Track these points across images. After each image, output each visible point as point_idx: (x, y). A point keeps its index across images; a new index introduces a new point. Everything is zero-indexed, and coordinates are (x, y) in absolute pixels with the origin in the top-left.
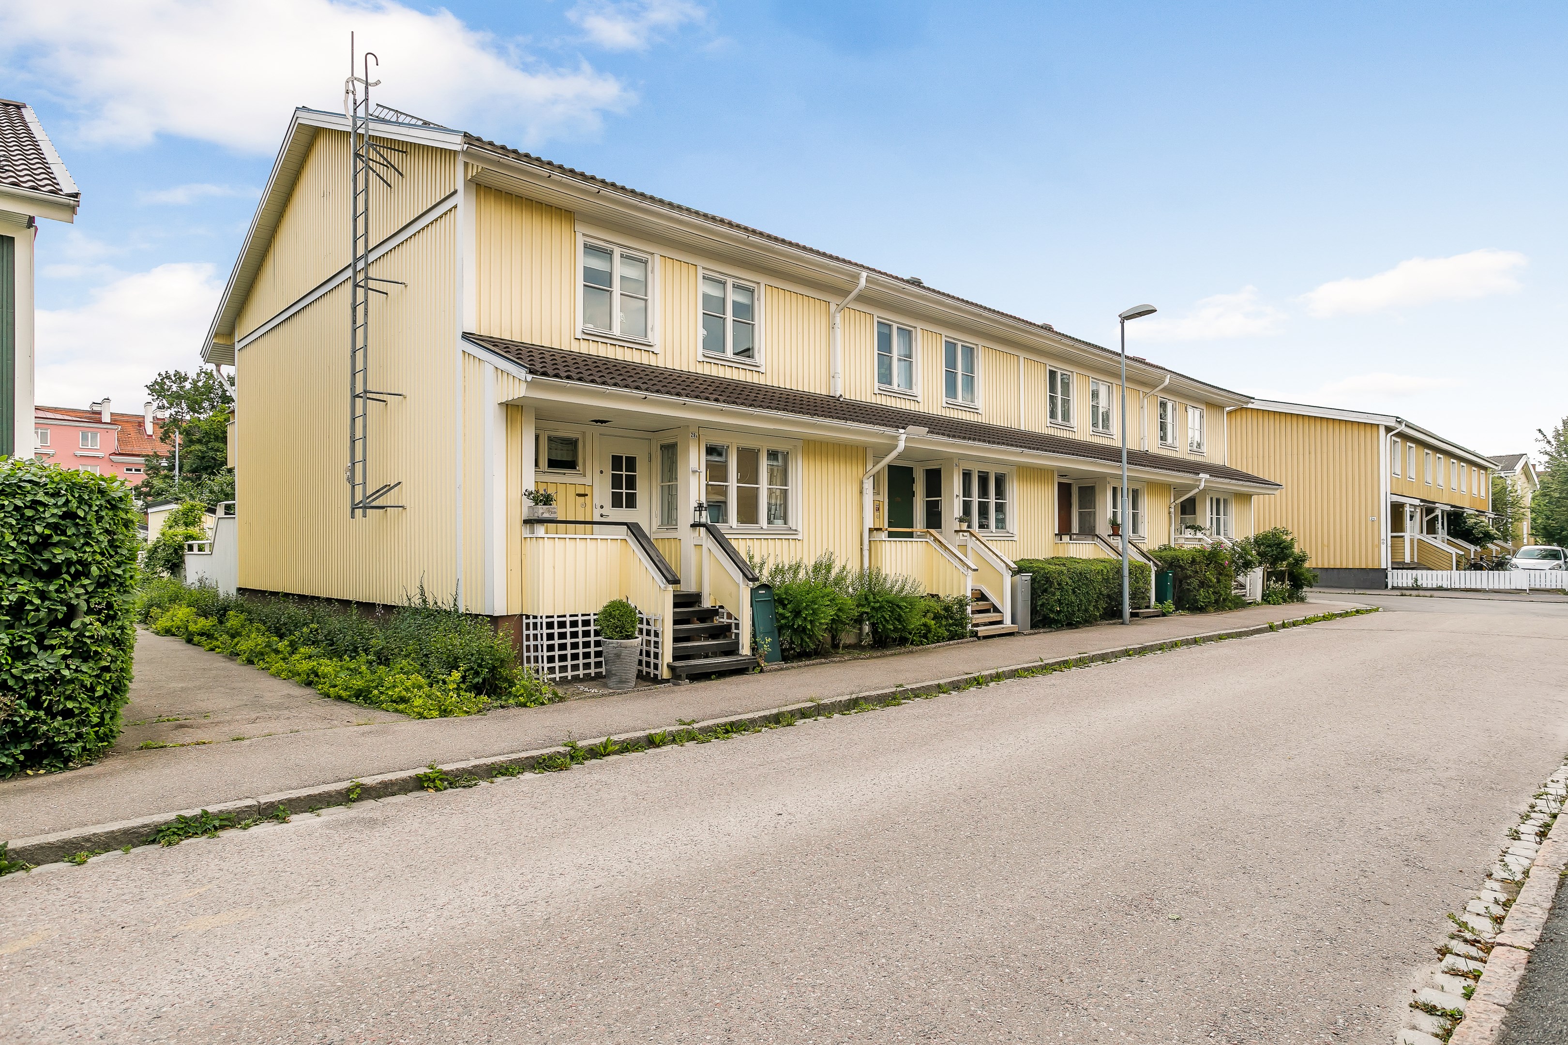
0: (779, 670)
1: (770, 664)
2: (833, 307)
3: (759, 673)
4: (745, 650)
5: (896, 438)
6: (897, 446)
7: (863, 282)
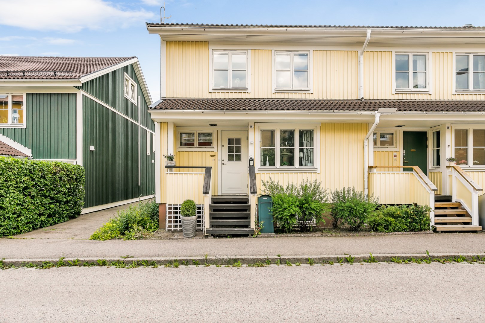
0: (267, 237)
1: (263, 234)
2: (359, 53)
3: (255, 237)
4: (253, 226)
5: (374, 116)
6: (375, 121)
7: (369, 35)
